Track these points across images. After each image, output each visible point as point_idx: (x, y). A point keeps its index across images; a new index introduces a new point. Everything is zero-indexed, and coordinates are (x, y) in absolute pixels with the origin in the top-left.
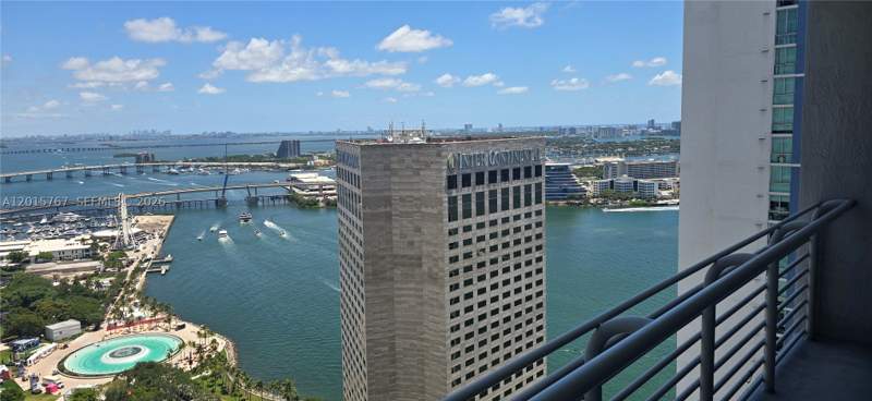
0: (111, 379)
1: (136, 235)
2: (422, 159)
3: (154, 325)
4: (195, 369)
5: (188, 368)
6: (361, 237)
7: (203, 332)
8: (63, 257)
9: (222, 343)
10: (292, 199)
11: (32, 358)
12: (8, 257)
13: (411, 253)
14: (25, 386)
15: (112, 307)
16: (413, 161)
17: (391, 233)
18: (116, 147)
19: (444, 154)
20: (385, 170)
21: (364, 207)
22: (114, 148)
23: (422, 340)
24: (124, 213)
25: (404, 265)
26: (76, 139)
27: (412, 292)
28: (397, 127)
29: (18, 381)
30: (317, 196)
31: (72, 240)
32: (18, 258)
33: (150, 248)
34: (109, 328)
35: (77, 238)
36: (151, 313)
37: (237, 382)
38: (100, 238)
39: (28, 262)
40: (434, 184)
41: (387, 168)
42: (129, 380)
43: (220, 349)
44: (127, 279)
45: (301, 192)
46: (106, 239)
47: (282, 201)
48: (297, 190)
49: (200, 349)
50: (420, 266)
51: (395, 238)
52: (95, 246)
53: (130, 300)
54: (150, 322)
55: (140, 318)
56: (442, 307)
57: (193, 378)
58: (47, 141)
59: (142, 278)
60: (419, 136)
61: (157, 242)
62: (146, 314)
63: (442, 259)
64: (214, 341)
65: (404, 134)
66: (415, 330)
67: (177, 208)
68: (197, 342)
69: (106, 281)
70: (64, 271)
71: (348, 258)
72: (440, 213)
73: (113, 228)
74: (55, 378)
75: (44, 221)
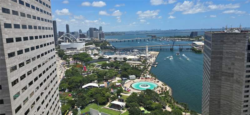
0: (141, 91)
1: (150, 56)
2: (237, 38)
3: (152, 80)
4: (161, 93)
5: (159, 93)
6: (210, 64)
7: (163, 84)
8: (134, 60)
9: (168, 88)
10: (193, 50)
11: (125, 83)
12: (123, 59)
13: (229, 72)
14: (124, 89)
15: (143, 74)
16: (233, 39)
17: (222, 64)
18: (148, 34)
19: (247, 37)
20: (221, 42)
21: (212, 54)
22: (147, 34)
23: (232, 102)
24: (147, 51)
25: (226, 76)
26: (139, 32)
27: (228, 85)
28: (229, 27)
29: (122, 87)
30: (201, 49)
31: (136, 56)
32: (125, 59)
33: (152, 60)
34: (142, 79)
35: (137, 56)
36: (151, 77)
37: (171, 100)
38: (142, 56)
39: (127, 60)
40: (241, 48)
41: (222, 41)
42: (145, 93)
43: (167, 90)
44: (147, 67)
45: (196, 48)
46: (143, 57)
47: (190, 50)
48: (195, 47)
49: (162, 89)
50: (233, 77)
51: (223, 66)
52: (140, 58)
53: (147, 73)
54: (151, 79)
55: (148, 78)
56: (241, 93)
57: (160, 96)
58: (133, 32)
59: (150, 67)
60: (238, 30)
61: (154, 59)
62: (150, 77)
63: (243, 76)
64: (166, 87)
65: (232, 29)
66: (229, 98)
67: (160, 50)
68: (162, 86)
69: (142, 67)
70: (134, 63)
71: (206, 70)
72: (243, 59)
73: (145, 54)
74: (129, 88)
75: (131, 51)
